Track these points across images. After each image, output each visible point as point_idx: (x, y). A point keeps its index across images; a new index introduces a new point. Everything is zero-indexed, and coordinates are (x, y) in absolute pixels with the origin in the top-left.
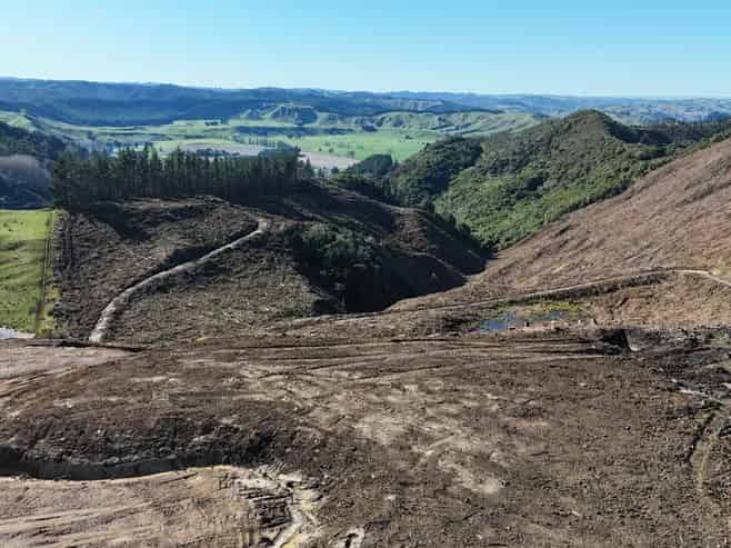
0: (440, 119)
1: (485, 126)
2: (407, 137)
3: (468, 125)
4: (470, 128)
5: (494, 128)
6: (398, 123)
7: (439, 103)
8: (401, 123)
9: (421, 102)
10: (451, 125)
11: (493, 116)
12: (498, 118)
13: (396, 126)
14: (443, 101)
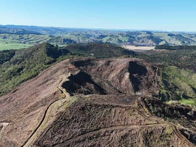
0: (19, 36)
1: (34, 39)
2: (7, 43)
3: (29, 38)
4: (30, 39)
5: (37, 40)
6: (5, 38)
7: (21, 30)
8: (6, 37)
9: (16, 30)
10: (23, 38)
11: (37, 36)
12: (39, 36)
13: (4, 38)
14: (23, 29)
